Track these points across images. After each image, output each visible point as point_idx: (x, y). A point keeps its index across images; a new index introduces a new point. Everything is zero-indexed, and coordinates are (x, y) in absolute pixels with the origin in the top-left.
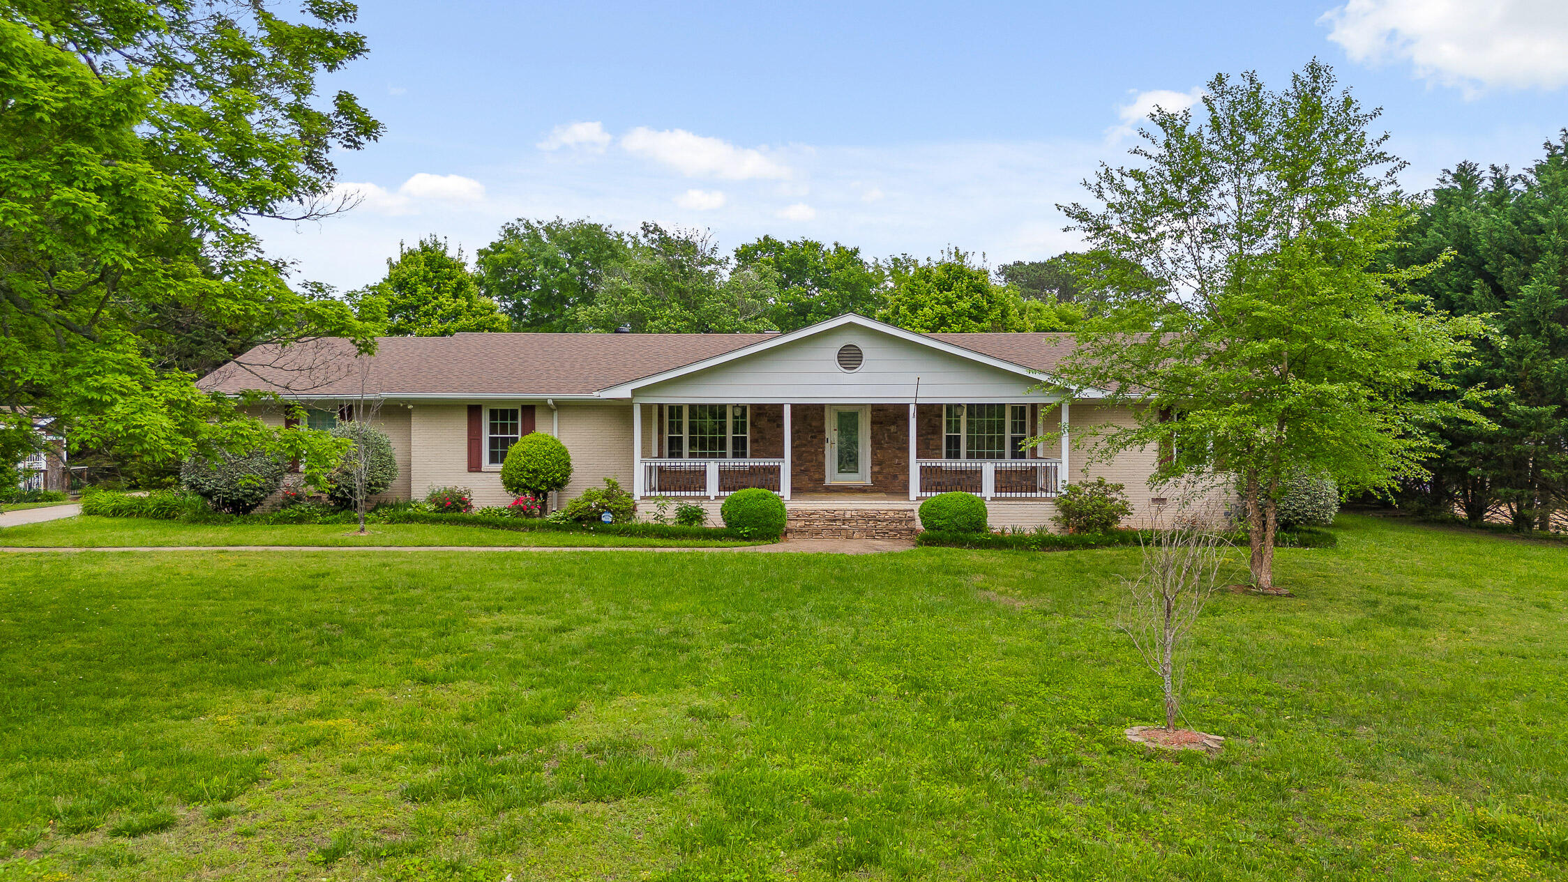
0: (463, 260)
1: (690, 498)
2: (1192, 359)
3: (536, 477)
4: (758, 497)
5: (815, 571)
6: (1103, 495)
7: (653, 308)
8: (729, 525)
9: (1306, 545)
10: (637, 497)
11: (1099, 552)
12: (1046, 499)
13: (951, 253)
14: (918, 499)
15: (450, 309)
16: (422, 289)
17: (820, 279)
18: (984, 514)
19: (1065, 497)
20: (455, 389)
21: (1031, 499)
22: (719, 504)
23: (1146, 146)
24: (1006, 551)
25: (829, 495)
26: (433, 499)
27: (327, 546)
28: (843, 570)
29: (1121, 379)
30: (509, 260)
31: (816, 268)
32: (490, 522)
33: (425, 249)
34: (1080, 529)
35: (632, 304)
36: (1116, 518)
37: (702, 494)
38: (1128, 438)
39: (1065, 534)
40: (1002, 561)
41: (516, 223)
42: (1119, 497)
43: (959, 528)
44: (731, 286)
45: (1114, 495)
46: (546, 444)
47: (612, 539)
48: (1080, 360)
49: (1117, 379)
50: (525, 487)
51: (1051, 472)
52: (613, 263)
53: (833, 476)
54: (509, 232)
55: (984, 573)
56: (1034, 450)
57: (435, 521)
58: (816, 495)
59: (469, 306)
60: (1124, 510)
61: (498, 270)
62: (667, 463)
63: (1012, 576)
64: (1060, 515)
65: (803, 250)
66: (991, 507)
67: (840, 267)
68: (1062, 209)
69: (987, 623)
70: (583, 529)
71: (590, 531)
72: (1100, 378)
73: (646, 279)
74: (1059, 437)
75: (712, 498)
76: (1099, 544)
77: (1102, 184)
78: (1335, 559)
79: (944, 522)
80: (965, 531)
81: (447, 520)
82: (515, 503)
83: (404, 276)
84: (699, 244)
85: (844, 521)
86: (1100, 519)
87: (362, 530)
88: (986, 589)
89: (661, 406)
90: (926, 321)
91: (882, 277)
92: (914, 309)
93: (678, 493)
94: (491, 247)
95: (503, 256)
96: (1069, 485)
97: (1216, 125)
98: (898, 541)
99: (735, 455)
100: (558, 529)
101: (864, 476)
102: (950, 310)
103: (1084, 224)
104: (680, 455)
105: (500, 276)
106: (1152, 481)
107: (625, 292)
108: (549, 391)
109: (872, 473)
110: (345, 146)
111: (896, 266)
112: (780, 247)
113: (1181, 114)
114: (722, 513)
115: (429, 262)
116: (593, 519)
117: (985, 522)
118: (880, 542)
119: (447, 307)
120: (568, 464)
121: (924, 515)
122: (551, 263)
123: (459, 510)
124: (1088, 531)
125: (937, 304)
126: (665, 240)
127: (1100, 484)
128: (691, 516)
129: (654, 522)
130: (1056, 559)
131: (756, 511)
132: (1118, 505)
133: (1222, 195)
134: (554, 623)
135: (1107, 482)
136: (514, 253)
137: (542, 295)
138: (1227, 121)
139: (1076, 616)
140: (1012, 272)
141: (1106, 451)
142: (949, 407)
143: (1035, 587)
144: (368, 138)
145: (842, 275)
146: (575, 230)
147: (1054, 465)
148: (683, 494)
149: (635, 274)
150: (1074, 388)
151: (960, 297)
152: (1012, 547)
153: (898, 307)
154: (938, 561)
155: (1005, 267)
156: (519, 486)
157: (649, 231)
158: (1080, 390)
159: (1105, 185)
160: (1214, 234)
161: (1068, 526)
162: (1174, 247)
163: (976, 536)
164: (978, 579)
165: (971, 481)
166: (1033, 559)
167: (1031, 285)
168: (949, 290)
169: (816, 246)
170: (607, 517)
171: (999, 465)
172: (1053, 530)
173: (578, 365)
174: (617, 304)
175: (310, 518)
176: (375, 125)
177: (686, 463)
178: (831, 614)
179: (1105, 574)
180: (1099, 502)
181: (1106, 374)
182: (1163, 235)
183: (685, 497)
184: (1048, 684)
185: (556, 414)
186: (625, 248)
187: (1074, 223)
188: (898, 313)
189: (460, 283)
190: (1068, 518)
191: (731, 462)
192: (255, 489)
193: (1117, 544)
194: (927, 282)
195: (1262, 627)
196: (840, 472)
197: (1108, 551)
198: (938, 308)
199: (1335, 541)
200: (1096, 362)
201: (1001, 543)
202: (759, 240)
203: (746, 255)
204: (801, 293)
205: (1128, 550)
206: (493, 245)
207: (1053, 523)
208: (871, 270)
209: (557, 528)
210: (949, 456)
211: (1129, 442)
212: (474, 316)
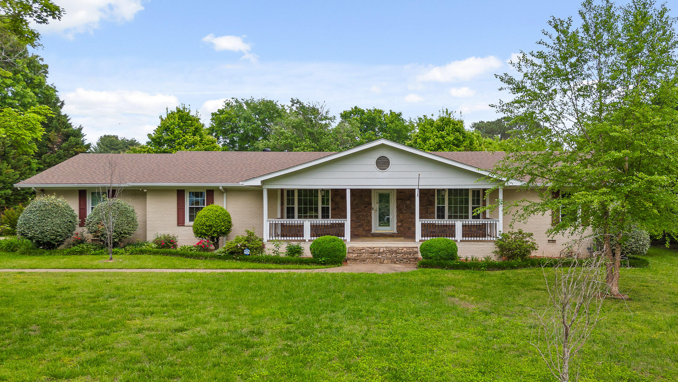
0: (199, 117)
1: (295, 241)
2: (572, 163)
3: (211, 229)
4: (330, 241)
5: (356, 285)
6: (522, 239)
7: (297, 142)
8: (314, 256)
9: (633, 266)
10: (265, 240)
11: (519, 271)
12: (490, 241)
13: (443, 112)
14: (420, 241)
15: (191, 142)
16: (176, 131)
17: (382, 128)
18: (455, 250)
19: (501, 240)
20: (170, 181)
21: (482, 241)
22: (309, 246)
23: (546, 39)
24: (468, 271)
25: (373, 239)
26: (155, 242)
27: (86, 269)
28: (372, 284)
29: (531, 174)
30: (227, 118)
31: (380, 122)
32: (185, 254)
33: (179, 111)
34: (509, 258)
35: (286, 139)
36: (529, 252)
37: (302, 238)
38: (535, 208)
39: (501, 261)
40: (464, 277)
41: (231, 100)
42: (530, 240)
43: (441, 258)
44: (336, 131)
45: (528, 239)
46: (217, 211)
47: (248, 264)
48: (508, 163)
49: (529, 174)
50: (205, 235)
51: (493, 226)
52: (278, 119)
53: (376, 228)
54: (228, 104)
55: (454, 285)
56: (484, 213)
57: (155, 253)
58: (366, 239)
59: (201, 140)
60: (534, 248)
61: (221, 123)
62: (286, 221)
63: (469, 287)
64: (498, 250)
65: (374, 113)
66: (459, 246)
67: (392, 122)
68: (498, 77)
69: (450, 321)
70: (234, 258)
71: (237, 260)
72: (520, 173)
73: (293, 127)
74: (497, 207)
75: (307, 241)
76: (519, 267)
77: (521, 63)
78: (650, 275)
79: (433, 254)
80: (445, 259)
81: (162, 253)
82: (198, 244)
83: (168, 124)
84: (320, 109)
85: (379, 253)
86: (520, 252)
87: (111, 259)
88: (453, 296)
89: (282, 190)
90: (431, 146)
91: (413, 127)
92: (425, 140)
93: (288, 238)
94: (218, 111)
95: (224, 116)
96: (503, 234)
97: (586, 28)
98: (408, 265)
99: (323, 217)
100: (220, 259)
101: (393, 228)
102: (443, 141)
103: (511, 86)
104: (293, 217)
105: (222, 126)
106: (549, 232)
107: (282, 134)
108: (221, 182)
109: (397, 226)
110: (37, 22)
111: (420, 121)
112: (363, 112)
113: (567, 20)
114: (311, 249)
115: (181, 118)
116: (239, 253)
117: (456, 254)
118: (398, 266)
119: (189, 140)
120: (230, 222)
121: (423, 250)
122: (247, 120)
123: (169, 247)
124: (513, 259)
125: (436, 138)
126: (302, 107)
127: (520, 233)
128: (294, 251)
129: (273, 255)
130: (495, 276)
131: (329, 249)
132: (530, 245)
133: (589, 69)
134: (180, 324)
135: (524, 232)
136: (229, 115)
137: (243, 135)
138: (593, 25)
139: (506, 315)
140: (478, 126)
141: (523, 215)
142: (439, 190)
143: (482, 294)
144: (54, 18)
145: (393, 126)
146: (260, 104)
147: (494, 222)
148: (291, 238)
149: (288, 124)
150: (504, 179)
151: (448, 135)
152: (471, 269)
153: (416, 139)
154: (428, 277)
155: (475, 124)
156: (201, 233)
157: (294, 103)
158: (508, 181)
159: (522, 63)
160: (585, 92)
161: (502, 256)
162: (561, 99)
163: (452, 263)
164: (449, 290)
165: (450, 231)
166: (482, 276)
167: (487, 132)
168: (443, 131)
169: (381, 112)
170: (247, 252)
171: (464, 222)
172: (494, 258)
173: (239, 168)
174: (278, 139)
175: (87, 251)
176: (57, 8)
177: (296, 221)
178: (356, 315)
179: (523, 285)
180: (519, 243)
181: (523, 171)
182: (555, 91)
183: (292, 241)
184: (483, 374)
185: (225, 194)
186: (285, 112)
187: (506, 85)
188: (416, 143)
189: (196, 129)
190: (503, 252)
191: (320, 221)
192: (57, 236)
193: (529, 266)
194: (432, 127)
195: (617, 323)
196: (380, 226)
197: (524, 270)
198: (437, 140)
199: (648, 263)
200: (517, 165)
201: (465, 266)
202: (352, 109)
203: (345, 116)
204: (372, 135)
205: (535, 269)
206: (219, 111)
207: (494, 254)
208: (407, 124)
209: (219, 257)
210: (439, 217)
211: (536, 210)
212: (203, 145)
